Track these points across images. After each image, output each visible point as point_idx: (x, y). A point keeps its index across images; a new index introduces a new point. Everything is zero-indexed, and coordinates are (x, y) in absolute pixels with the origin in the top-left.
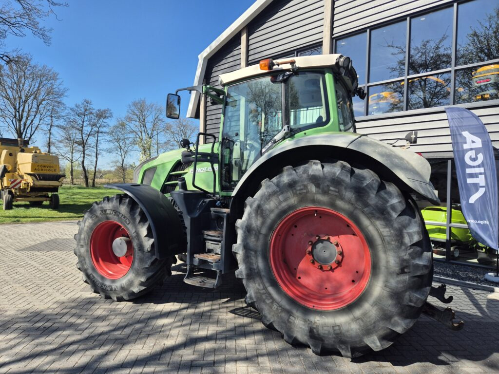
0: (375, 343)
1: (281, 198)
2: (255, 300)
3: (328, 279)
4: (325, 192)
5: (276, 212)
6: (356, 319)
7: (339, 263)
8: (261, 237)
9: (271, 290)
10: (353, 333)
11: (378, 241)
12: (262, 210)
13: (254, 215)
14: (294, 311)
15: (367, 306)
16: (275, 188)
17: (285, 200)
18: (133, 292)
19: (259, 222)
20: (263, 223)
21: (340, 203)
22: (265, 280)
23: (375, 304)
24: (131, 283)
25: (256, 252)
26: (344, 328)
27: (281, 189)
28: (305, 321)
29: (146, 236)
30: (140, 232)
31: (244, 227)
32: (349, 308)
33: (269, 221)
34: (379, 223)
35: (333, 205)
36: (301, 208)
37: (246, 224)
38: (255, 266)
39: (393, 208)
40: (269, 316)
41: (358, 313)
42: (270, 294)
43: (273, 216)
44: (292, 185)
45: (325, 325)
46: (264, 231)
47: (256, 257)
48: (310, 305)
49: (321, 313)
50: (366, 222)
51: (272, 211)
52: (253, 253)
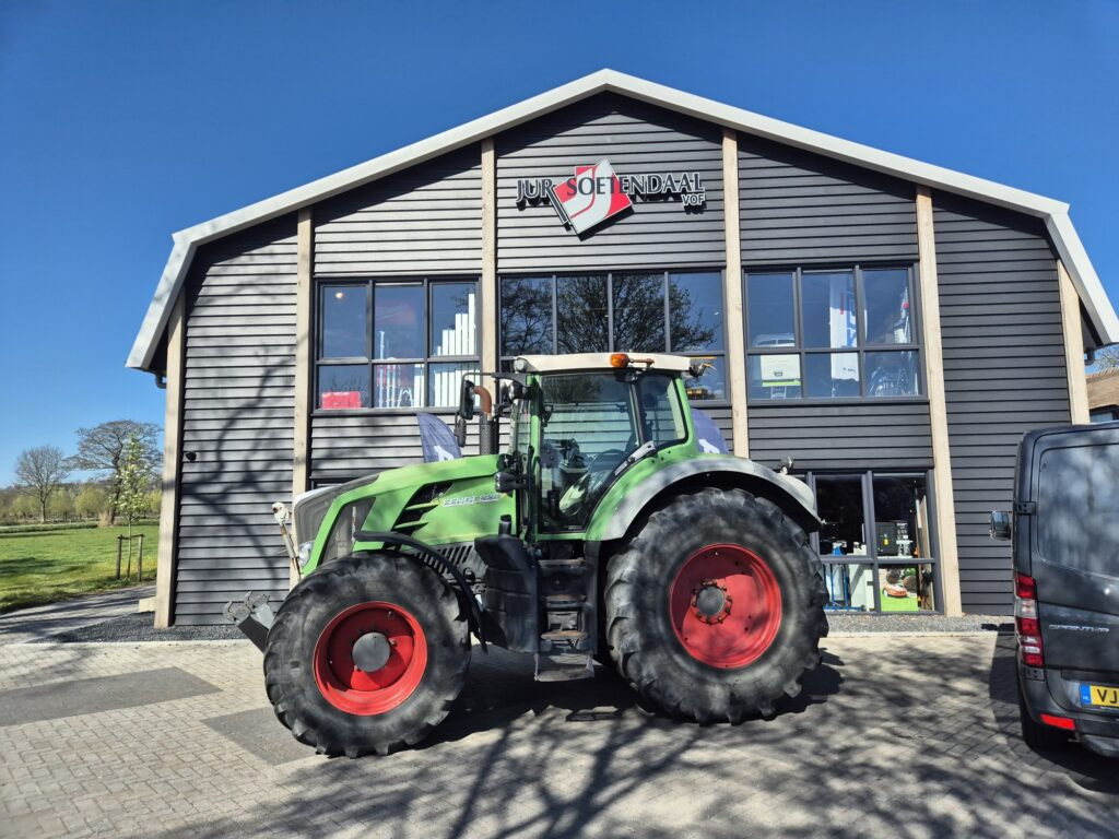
0: (793, 689)
1: (683, 536)
2: (656, 677)
3: (719, 633)
4: (731, 526)
5: (677, 554)
6: (774, 667)
7: (728, 611)
8: (660, 590)
9: (678, 658)
10: (772, 684)
11: (787, 575)
12: (660, 554)
13: (648, 562)
14: (708, 678)
15: (784, 648)
16: (674, 524)
17: (689, 537)
18: (429, 725)
19: (656, 571)
20: (662, 571)
21: (749, 537)
22: (669, 647)
23: (793, 643)
24: (426, 710)
25: (654, 612)
26: (765, 681)
27: (682, 525)
28: (723, 685)
29: (457, 619)
30: (445, 614)
31: (634, 580)
32: (766, 657)
33: (669, 567)
34: (789, 556)
35: (740, 540)
36: (706, 547)
37: (636, 575)
38: (655, 631)
39: (797, 537)
40: (676, 695)
41: (775, 659)
42: (676, 664)
43: (672, 561)
44: (694, 519)
45: (745, 683)
46: (662, 581)
47: (655, 617)
48: (721, 665)
49: (737, 672)
50: (776, 556)
51: (671, 554)
52: (651, 613)
